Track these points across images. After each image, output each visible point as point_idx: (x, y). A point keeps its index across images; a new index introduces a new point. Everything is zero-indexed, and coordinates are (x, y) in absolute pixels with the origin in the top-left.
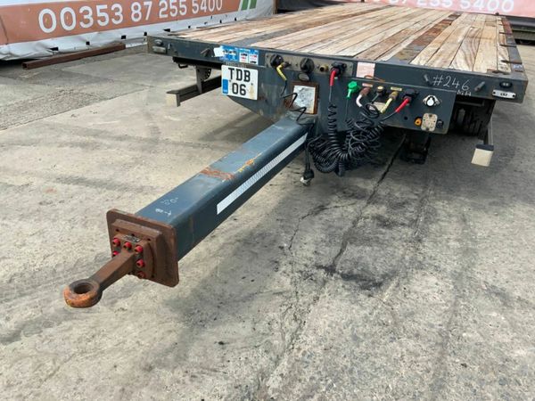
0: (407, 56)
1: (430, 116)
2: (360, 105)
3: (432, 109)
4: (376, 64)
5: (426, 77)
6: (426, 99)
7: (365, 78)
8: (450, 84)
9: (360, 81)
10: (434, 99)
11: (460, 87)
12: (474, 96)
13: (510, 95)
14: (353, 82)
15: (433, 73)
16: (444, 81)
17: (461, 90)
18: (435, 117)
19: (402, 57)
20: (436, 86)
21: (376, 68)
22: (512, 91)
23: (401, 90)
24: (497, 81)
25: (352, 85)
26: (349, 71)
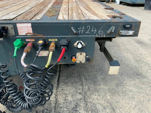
0: (54, 13)
1: (81, 54)
2: (25, 65)
3: (81, 50)
4: (32, 23)
5: (72, 29)
6: (76, 44)
7: (26, 35)
8: (90, 31)
9: (23, 39)
10: (81, 43)
11: (97, 33)
12: (107, 37)
13: (131, 33)
14: (17, 40)
15: (77, 25)
16: (86, 30)
17: (98, 34)
18: (84, 54)
19: (51, 15)
20: (81, 34)
21: (32, 27)
22: (131, 30)
23: (56, 40)
24: (122, 24)
25: (17, 43)
26: (11, 32)
